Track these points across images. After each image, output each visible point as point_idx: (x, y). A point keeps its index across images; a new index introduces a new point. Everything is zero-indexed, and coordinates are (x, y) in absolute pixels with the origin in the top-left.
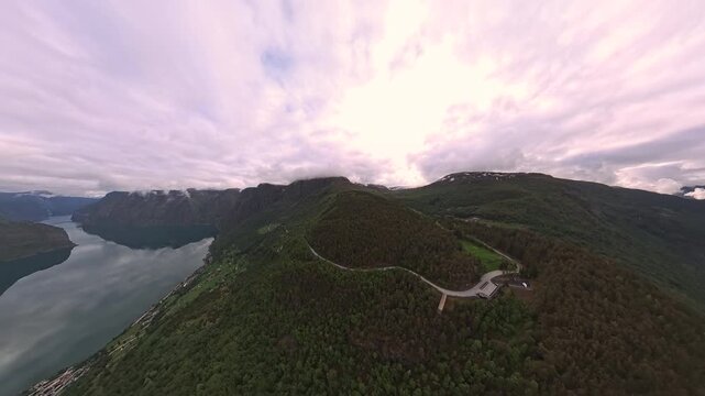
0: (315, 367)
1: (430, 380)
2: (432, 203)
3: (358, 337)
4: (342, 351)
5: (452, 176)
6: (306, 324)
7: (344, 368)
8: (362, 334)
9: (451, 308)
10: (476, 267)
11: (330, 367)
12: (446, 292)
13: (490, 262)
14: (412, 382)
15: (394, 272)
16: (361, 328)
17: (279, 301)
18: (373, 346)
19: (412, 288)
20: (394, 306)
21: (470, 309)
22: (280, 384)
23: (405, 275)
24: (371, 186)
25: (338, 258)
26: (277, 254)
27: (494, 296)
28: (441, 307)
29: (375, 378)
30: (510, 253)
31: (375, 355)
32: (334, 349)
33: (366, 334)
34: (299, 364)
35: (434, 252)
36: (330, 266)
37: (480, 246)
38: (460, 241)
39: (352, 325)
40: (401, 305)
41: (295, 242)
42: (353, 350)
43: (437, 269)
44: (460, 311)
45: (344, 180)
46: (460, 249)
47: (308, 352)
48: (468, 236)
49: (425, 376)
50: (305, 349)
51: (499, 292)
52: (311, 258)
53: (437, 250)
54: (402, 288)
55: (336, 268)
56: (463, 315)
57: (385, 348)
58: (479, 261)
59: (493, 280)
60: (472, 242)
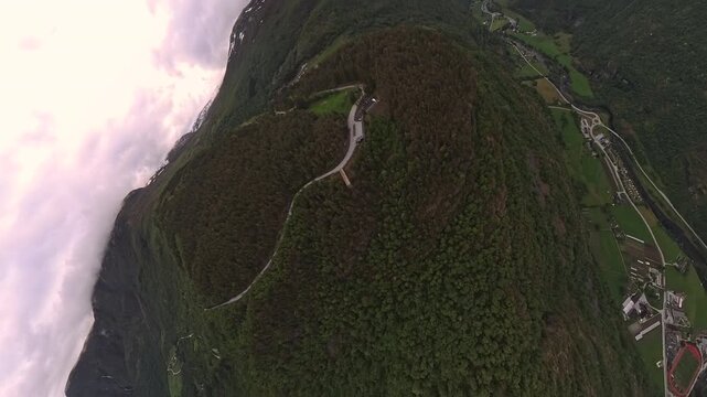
0: (357, 316)
1: (388, 223)
2: (252, 93)
3: (343, 270)
4: (351, 288)
5: (237, 29)
6: (320, 323)
7: (363, 289)
8: (341, 265)
9: (353, 173)
10: (337, 123)
11: (360, 302)
12: (339, 168)
13: (343, 105)
14: (386, 237)
15: (296, 205)
16: (337, 265)
17: (289, 360)
18: (353, 257)
19: (321, 196)
20: (328, 223)
21: (362, 160)
22: (367, 354)
23: (305, 195)
24: (173, 156)
25: (254, 268)
26: (223, 360)
27: (365, 131)
28: (348, 183)
29: (375, 264)
30: (349, 81)
31: (361, 258)
32: (347, 295)
33: (343, 261)
34: (353, 333)
35: (301, 147)
36: (260, 281)
37: (326, 96)
38: (309, 111)
39: (332, 273)
40: (330, 217)
41: (212, 324)
42: (351, 278)
43: (317, 160)
44: (359, 168)
45: (135, 198)
46: (316, 118)
47: (345, 323)
48: (311, 97)
49: (385, 225)
50: (343, 326)
51: (365, 124)
52: (242, 307)
53: (302, 144)
54: (317, 207)
55: (266, 275)
56: (362, 169)
57: (358, 249)
58: (336, 113)
59: (356, 119)
60: (318, 99)
